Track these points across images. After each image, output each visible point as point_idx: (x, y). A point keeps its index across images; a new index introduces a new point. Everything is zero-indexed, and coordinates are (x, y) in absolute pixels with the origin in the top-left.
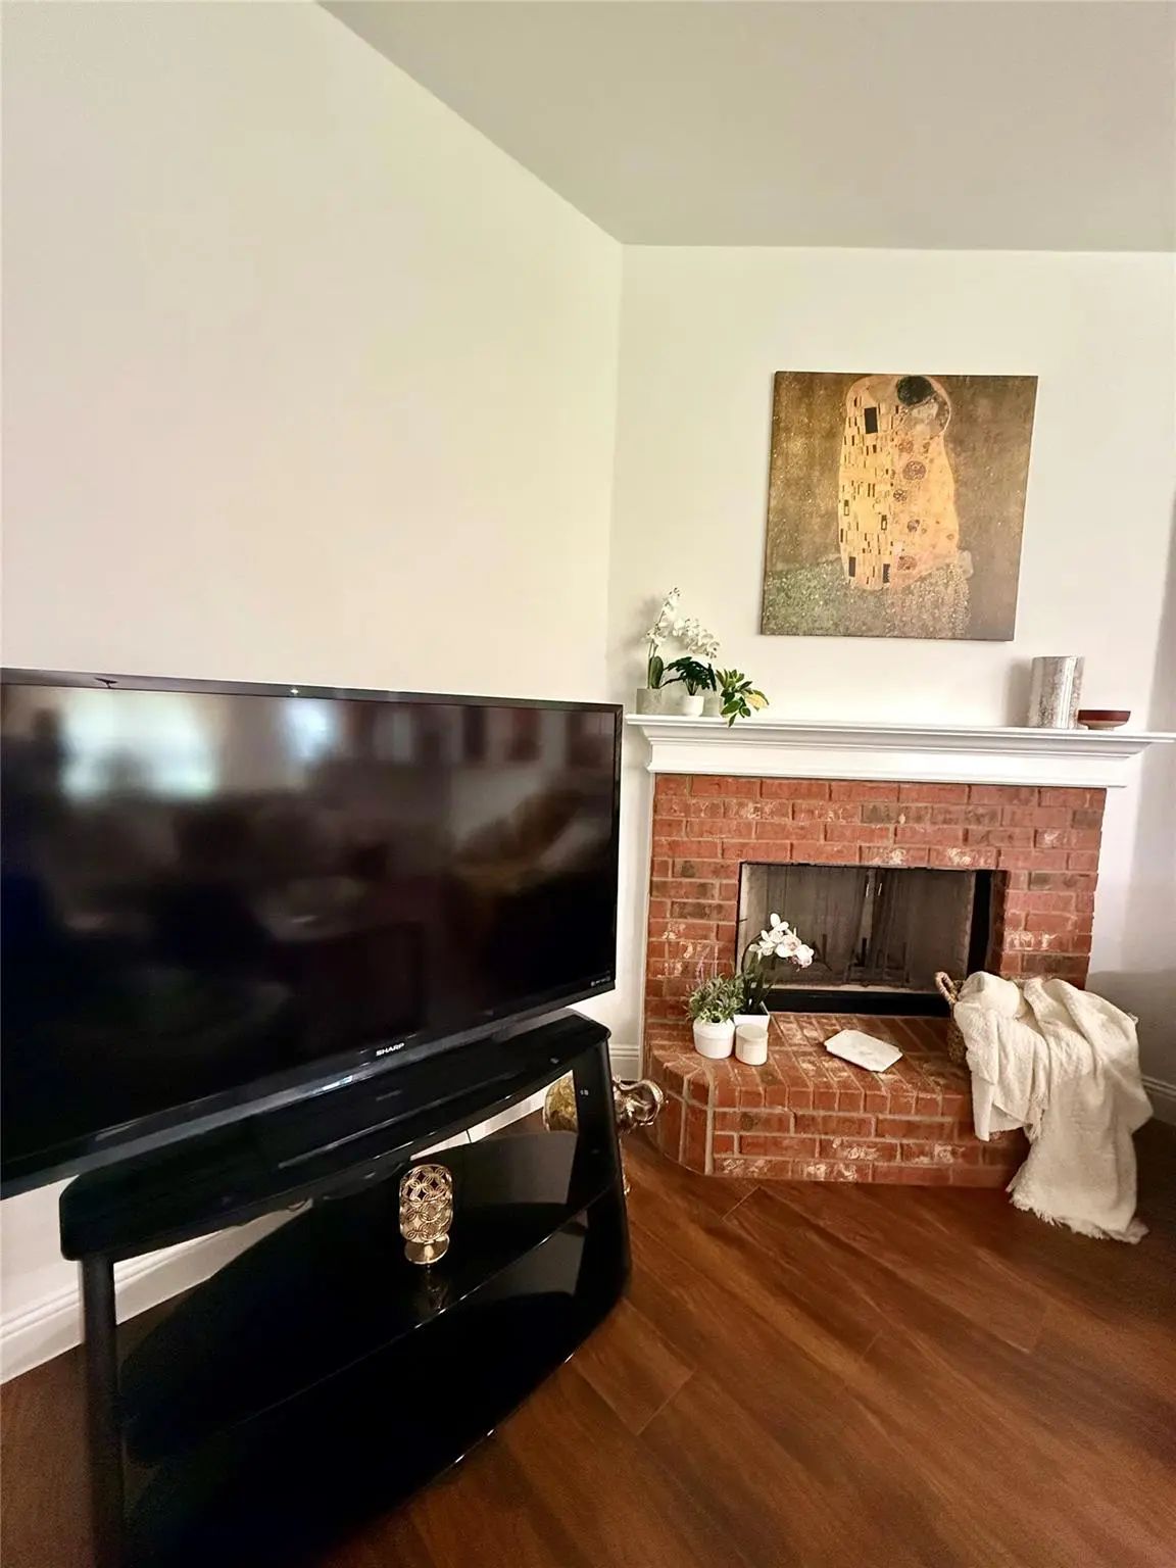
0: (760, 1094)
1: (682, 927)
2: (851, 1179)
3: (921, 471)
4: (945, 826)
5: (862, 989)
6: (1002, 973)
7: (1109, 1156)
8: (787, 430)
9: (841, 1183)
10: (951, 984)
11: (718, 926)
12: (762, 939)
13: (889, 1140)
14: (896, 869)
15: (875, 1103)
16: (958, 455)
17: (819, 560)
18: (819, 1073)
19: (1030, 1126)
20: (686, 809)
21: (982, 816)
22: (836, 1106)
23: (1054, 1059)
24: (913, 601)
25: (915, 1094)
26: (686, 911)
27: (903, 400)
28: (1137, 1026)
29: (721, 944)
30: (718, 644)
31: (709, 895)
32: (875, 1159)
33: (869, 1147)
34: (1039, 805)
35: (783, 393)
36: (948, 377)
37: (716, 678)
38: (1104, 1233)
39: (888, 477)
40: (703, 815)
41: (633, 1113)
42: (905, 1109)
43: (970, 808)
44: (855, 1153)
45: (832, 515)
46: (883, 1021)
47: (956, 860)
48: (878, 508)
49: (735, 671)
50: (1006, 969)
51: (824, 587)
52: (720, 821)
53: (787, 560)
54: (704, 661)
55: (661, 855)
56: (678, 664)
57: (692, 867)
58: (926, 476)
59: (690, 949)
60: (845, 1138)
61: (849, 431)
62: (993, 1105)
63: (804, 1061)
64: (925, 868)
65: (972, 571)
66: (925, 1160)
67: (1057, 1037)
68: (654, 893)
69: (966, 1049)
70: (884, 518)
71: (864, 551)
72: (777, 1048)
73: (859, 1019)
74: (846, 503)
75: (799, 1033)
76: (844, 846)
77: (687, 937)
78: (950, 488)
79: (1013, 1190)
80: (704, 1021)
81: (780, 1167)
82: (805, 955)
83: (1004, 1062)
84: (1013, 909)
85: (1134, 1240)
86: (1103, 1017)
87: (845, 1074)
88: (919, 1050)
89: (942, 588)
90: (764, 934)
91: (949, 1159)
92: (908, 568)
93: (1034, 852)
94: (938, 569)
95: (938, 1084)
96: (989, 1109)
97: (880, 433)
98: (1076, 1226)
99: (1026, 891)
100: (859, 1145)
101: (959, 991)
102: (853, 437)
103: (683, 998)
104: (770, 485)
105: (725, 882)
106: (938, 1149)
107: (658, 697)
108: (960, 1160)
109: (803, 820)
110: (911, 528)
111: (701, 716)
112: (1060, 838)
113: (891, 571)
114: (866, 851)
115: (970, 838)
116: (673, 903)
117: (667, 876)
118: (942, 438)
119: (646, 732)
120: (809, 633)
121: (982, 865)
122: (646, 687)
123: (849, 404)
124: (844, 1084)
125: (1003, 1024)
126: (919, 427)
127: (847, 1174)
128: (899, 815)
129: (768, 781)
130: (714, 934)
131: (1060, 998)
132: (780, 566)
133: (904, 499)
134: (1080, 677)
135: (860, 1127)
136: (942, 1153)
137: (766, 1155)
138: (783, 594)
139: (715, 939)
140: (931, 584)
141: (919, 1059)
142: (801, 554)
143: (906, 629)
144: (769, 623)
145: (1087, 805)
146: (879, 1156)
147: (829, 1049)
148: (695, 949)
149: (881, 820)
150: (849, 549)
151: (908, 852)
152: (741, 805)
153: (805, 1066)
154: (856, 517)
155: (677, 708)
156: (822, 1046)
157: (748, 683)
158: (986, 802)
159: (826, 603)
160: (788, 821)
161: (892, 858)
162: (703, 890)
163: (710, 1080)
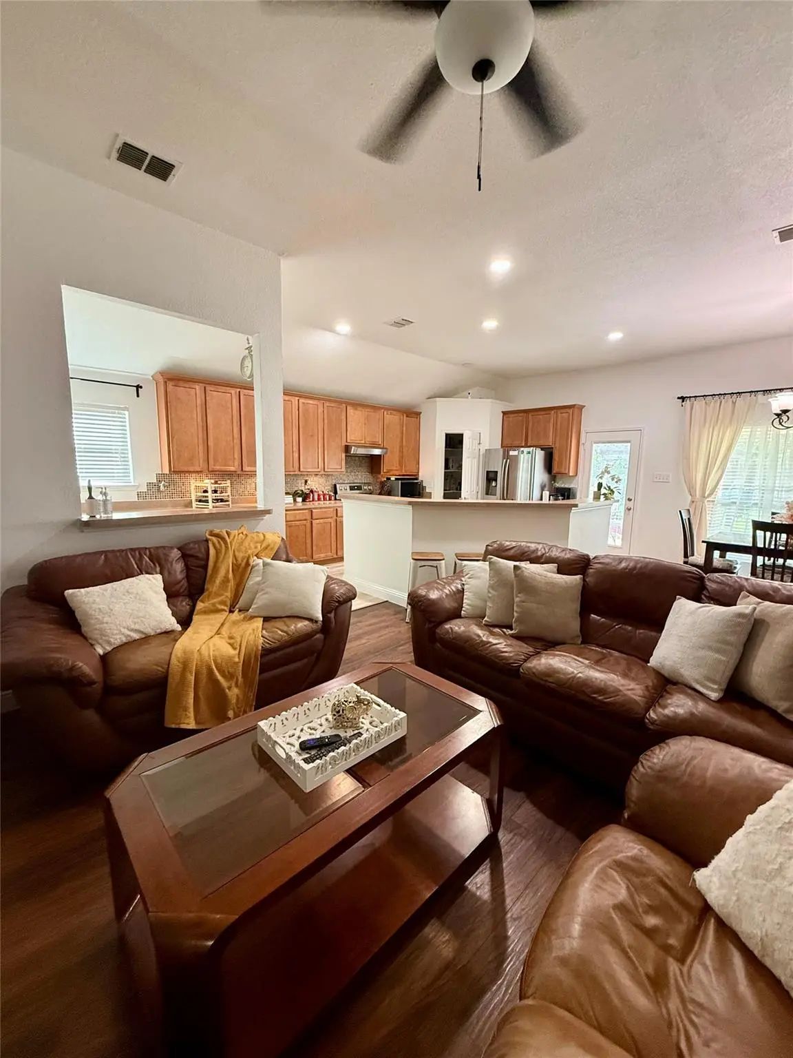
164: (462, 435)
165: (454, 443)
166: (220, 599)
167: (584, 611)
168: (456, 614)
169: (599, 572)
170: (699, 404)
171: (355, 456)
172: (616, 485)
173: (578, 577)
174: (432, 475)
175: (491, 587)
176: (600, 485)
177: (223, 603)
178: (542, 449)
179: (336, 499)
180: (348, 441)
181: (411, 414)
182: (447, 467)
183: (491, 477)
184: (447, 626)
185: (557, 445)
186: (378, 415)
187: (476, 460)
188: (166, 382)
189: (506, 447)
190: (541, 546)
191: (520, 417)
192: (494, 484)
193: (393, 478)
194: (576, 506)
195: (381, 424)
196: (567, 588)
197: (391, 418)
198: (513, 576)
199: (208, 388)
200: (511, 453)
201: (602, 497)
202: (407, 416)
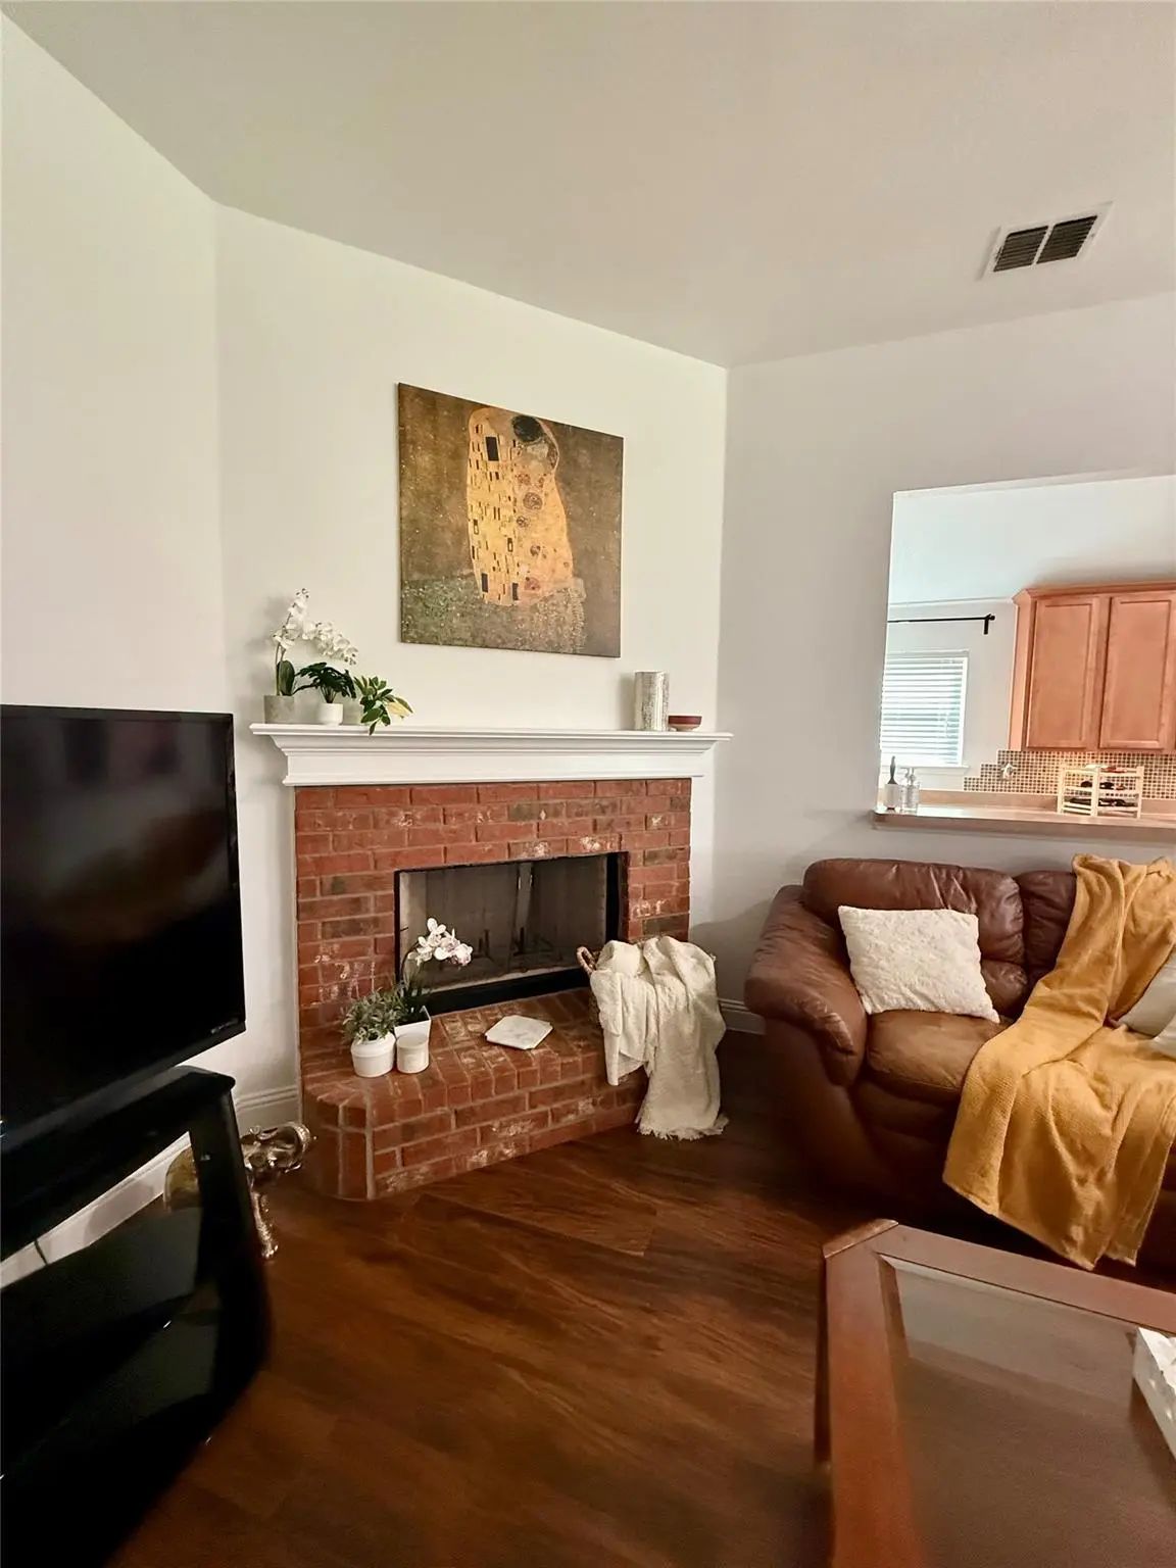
0: (420, 1101)
1: (336, 947)
2: (510, 1155)
3: (538, 502)
4: (579, 819)
5: (521, 975)
6: (630, 939)
7: (700, 1071)
8: (414, 443)
9: (503, 1162)
10: (590, 956)
11: (376, 940)
12: (420, 946)
13: (542, 1108)
14: (542, 861)
15: (525, 1079)
16: (568, 494)
17: (454, 574)
18: (479, 1064)
19: (647, 1063)
20: (332, 823)
21: (607, 807)
22: (493, 1091)
23: (660, 1001)
24: (539, 618)
25: (559, 1061)
26: (340, 929)
27: (519, 436)
28: (715, 963)
29: (380, 957)
30: (356, 651)
31: (363, 909)
32: (531, 1130)
33: (524, 1121)
34: (647, 794)
35: (407, 405)
36: (556, 424)
37: (356, 686)
38: (701, 1133)
39: (511, 503)
40: (351, 827)
41: (275, 1161)
42: (552, 1077)
43: (597, 801)
44: (513, 1130)
45: (461, 533)
46: (539, 1000)
47: (589, 846)
48: (504, 531)
49: (376, 679)
50: (632, 934)
51: (460, 600)
52: (370, 833)
53: (421, 569)
54: (340, 667)
55: (308, 874)
56: (312, 670)
57: (342, 883)
58: (543, 508)
59: (347, 968)
60: (504, 1119)
61: (474, 456)
62: (620, 1053)
63: (465, 1057)
64: (566, 858)
65: (585, 596)
66: (571, 1117)
67: (663, 985)
68: (302, 915)
69: (599, 1011)
70: (510, 541)
71: (494, 568)
72: (440, 1050)
73: (520, 1003)
74: (475, 522)
75: (463, 1030)
76: (494, 845)
77: (343, 957)
78: (563, 522)
79: (640, 1121)
80: (360, 1041)
81: (446, 1165)
82: (463, 953)
83: (626, 1014)
84: (634, 884)
85: (719, 1132)
86: (694, 960)
87: (501, 1059)
88: (568, 1020)
89: (562, 609)
90: (421, 940)
91: (591, 1109)
92: (533, 588)
93: (646, 835)
94: (558, 592)
95: (579, 1046)
96: (616, 1056)
97: (500, 462)
98: (682, 1135)
99: (642, 867)
100: (516, 1121)
101: (596, 961)
102: (477, 462)
103: (336, 1023)
104: (401, 494)
105: (380, 893)
106: (581, 1105)
107: (290, 706)
108: (600, 1108)
109: (454, 824)
110: (533, 553)
111: (341, 724)
112: (663, 819)
113: (520, 590)
114: (513, 848)
115: (598, 827)
116: (324, 923)
117: (315, 896)
118: (553, 476)
119: (278, 743)
120: (449, 643)
121: (609, 849)
122: (275, 694)
123: (471, 430)
124: (500, 1069)
125: (625, 981)
126: (534, 463)
127: (507, 1151)
128: (540, 812)
129: (418, 788)
130: (372, 948)
131: (666, 951)
132: (416, 576)
133: (526, 525)
134: (667, 688)
135: (514, 1104)
136: (584, 1106)
137: (428, 1159)
138: (421, 604)
139: (373, 953)
140: (553, 605)
141: (566, 1028)
142: (436, 567)
143: (535, 643)
144: (411, 631)
145: (679, 792)
146: (535, 1126)
147: (489, 1039)
148: (352, 968)
149: (524, 818)
150: (482, 566)
151: (550, 844)
152: (392, 814)
153: (465, 1061)
154: (484, 536)
155: (313, 717)
156: (483, 1037)
157: (389, 691)
158: (608, 795)
159: (462, 615)
160: (440, 826)
161: (536, 851)
162: (357, 904)
163: (368, 1102)
177: (1093, 1001)
188: (1036, 603)
199: (1120, 599)
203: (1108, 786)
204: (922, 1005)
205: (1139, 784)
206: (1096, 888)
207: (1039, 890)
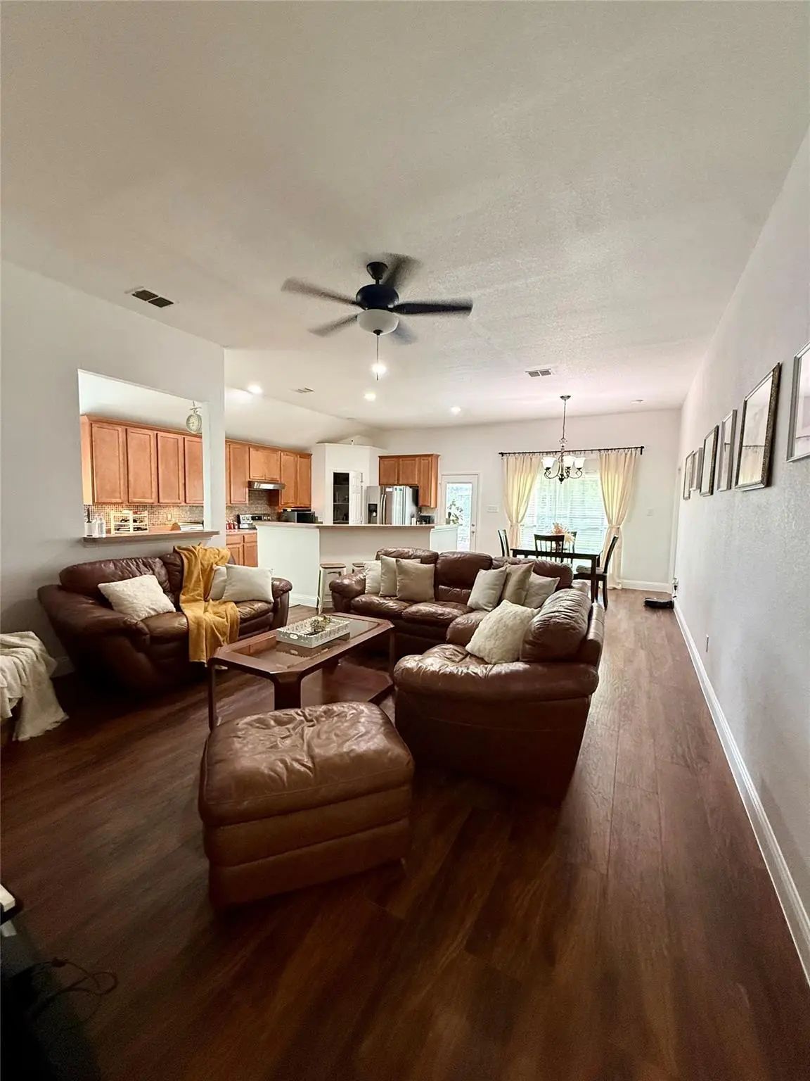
38: (59, 722)
85: (67, 718)
96: (7, 700)
164: (348, 474)
165: (341, 480)
166: (196, 593)
167: (436, 586)
168: (362, 592)
169: (443, 560)
170: (512, 458)
171: (256, 490)
172: (460, 514)
173: (433, 565)
174: (323, 506)
175: (383, 574)
176: (450, 514)
177: (199, 595)
178: (411, 487)
179: (239, 528)
180: (251, 477)
181: (304, 455)
182: (335, 501)
183: (372, 509)
184: (357, 599)
185: (421, 484)
186: (276, 456)
187: (359, 495)
188: (91, 424)
189: (383, 485)
190: (410, 550)
191: (392, 462)
192: (374, 514)
193: (289, 510)
194: (433, 527)
195: (279, 463)
196: (426, 571)
197: (288, 459)
198: (396, 566)
199: (130, 430)
200: (388, 490)
201: (451, 522)
202: (300, 457)
203: (135, 521)
204: (153, 613)
205: (146, 519)
206: (189, 556)
207: (169, 561)
